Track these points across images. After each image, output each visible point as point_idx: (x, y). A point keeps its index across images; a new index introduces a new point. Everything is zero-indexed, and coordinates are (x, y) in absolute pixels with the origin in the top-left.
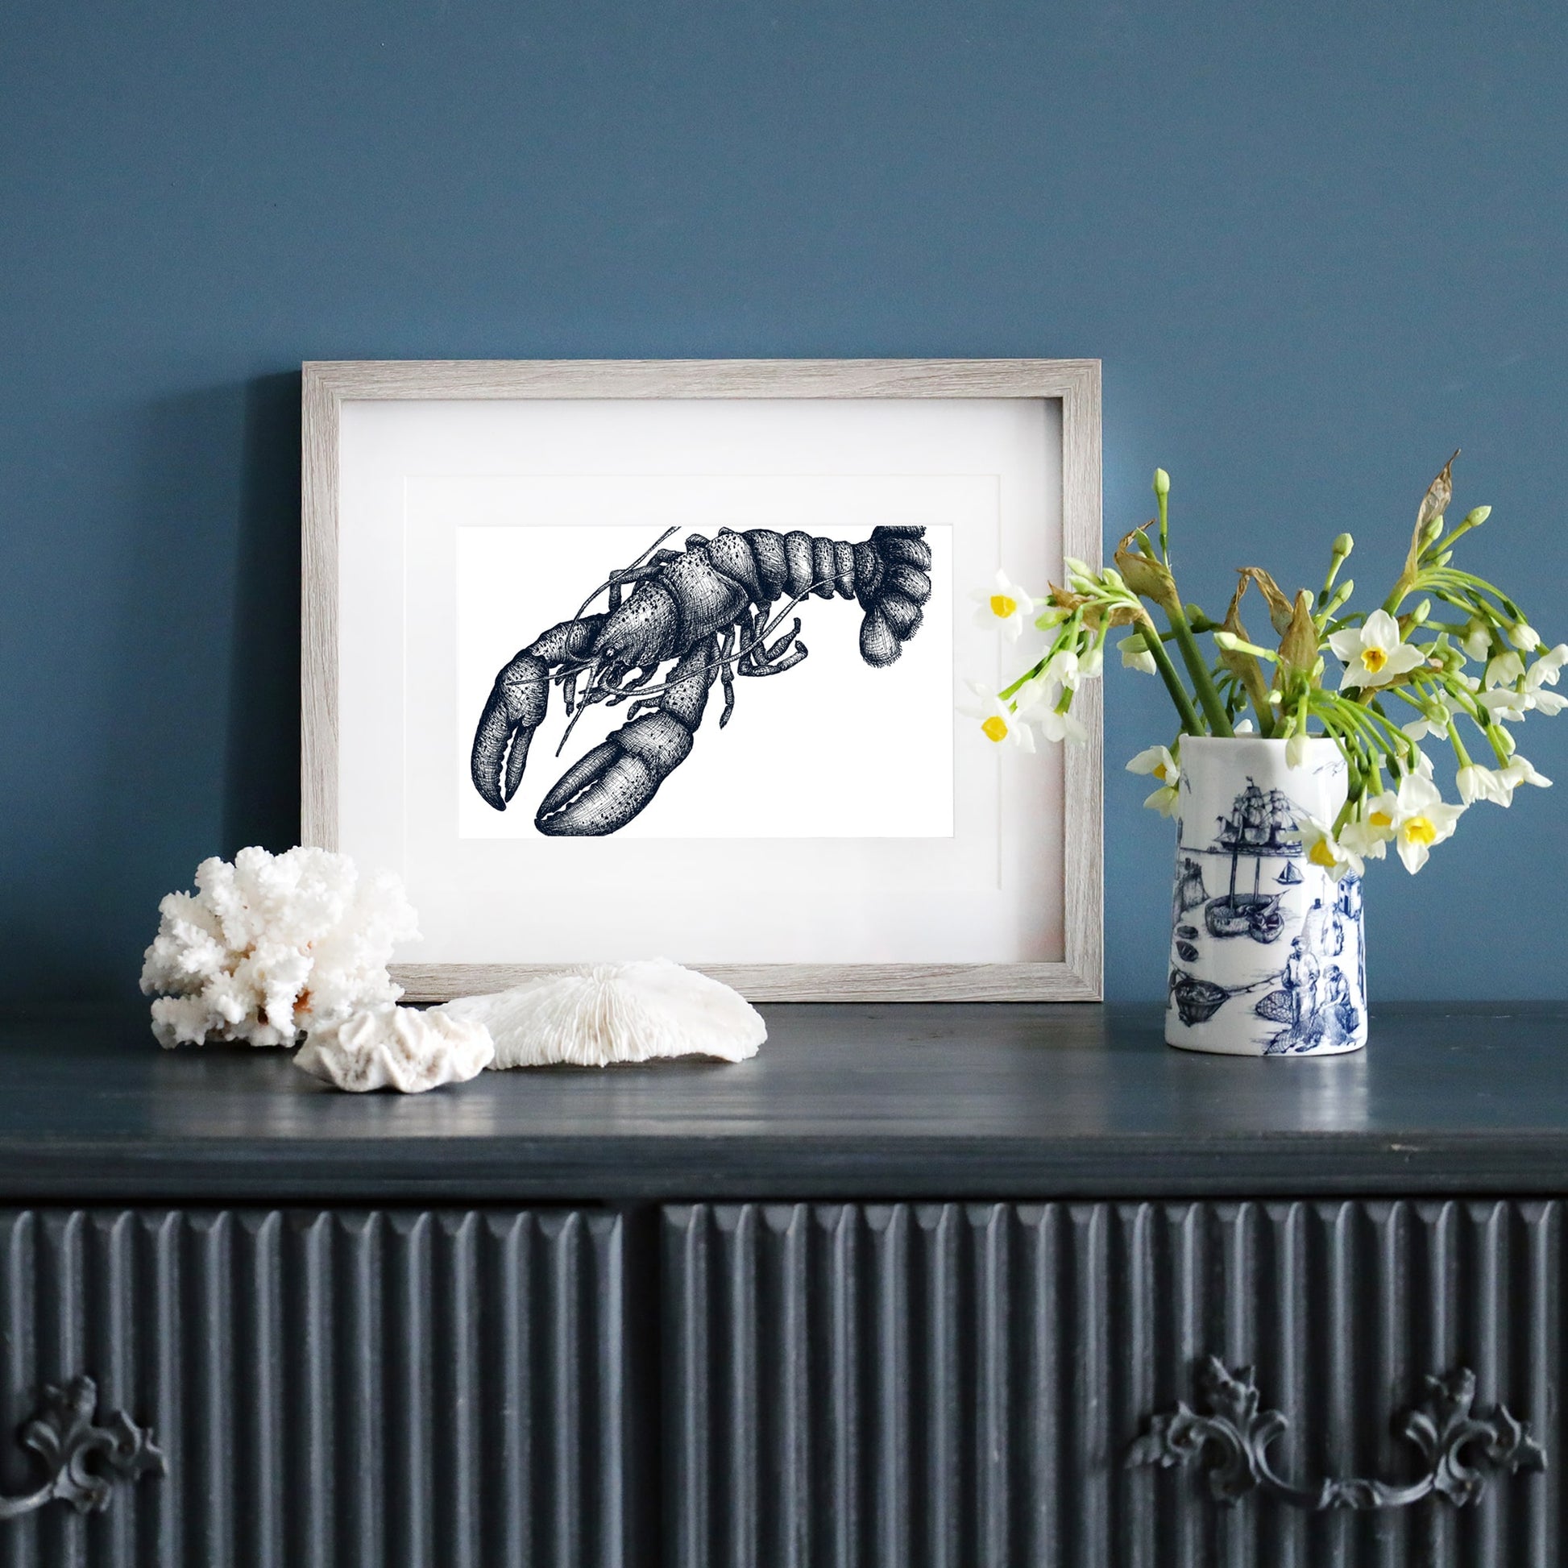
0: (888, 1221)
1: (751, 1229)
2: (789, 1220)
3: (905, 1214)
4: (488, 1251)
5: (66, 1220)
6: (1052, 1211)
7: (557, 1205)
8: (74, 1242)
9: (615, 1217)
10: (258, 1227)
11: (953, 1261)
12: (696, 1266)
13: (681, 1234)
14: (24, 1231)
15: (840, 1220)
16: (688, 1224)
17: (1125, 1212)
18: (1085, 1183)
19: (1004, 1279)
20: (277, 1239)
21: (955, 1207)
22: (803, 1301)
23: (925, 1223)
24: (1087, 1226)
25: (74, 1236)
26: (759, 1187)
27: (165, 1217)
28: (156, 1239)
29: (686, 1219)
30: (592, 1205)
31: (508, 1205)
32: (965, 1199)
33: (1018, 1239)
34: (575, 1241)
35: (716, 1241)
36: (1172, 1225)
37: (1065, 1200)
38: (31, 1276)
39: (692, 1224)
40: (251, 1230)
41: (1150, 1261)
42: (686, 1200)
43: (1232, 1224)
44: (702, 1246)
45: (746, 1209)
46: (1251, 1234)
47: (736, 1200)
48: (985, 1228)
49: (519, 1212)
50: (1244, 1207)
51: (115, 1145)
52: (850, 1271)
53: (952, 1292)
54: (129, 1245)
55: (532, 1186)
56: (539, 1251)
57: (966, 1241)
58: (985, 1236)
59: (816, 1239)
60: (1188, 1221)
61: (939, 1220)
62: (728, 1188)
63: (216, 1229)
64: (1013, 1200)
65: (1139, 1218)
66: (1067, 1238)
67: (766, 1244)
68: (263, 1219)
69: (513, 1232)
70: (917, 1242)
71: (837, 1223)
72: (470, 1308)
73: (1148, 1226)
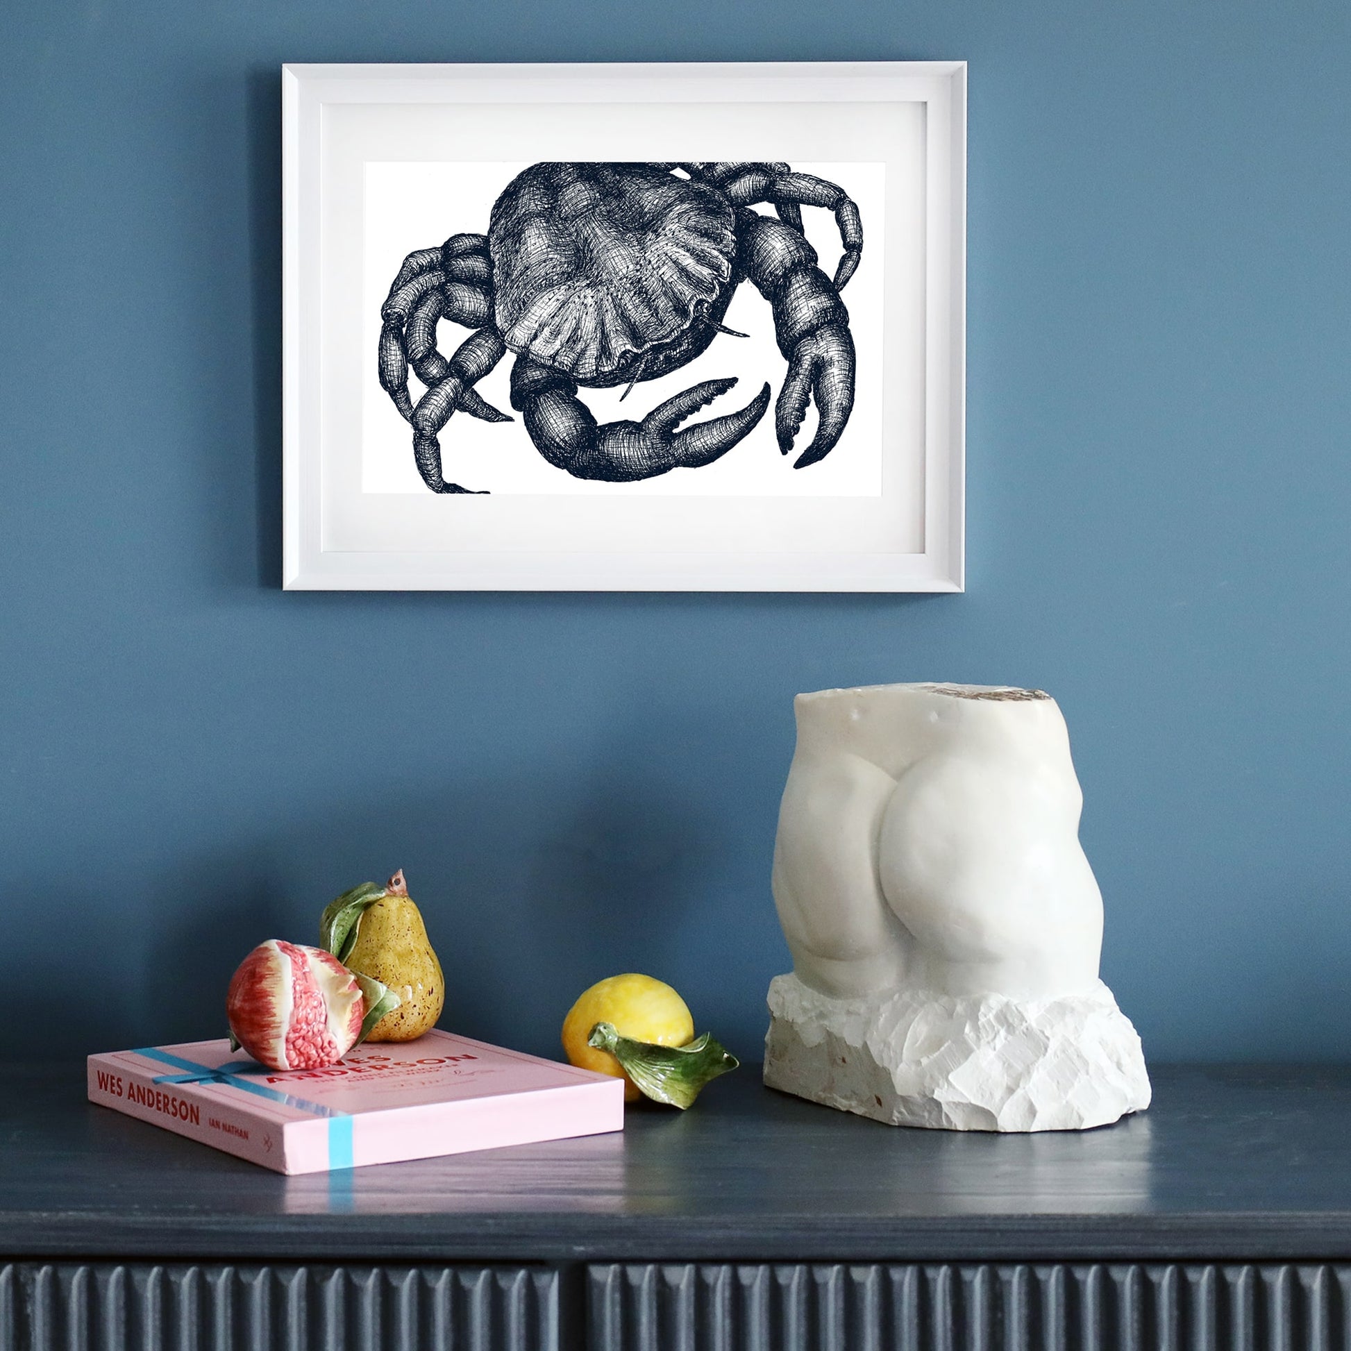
0: (755, 1278)
1: (654, 1283)
2: (681, 1277)
3: (767, 1273)
4: (459, 1298)
5: (149, 1274)
6: (877, 1271)
7: (509, 1264)
8: (154, 1289)
9: (553, 1273)
10: (290, 1281)
11: (803, 1308)
12: (613, 1312)
13: (602, 1287)
14: (118, 1282)
15: (719, 1276)
16: (607, 1279)
17: (930, 1272)
18: (900, 1250)
19: (841, 1321)
20: (304, 1288)
21: (804, 1268)
22: (692, 1335)
23: (782, 1280)
24: (902, 1284)
25: (154, 1285)
26: (659, 1252)
27: (222, 1272)
28: (215, 1290)
29: (605, 1275)
30: (536, 1264)
31: (475, 1263)
32: (812, 1262)
33: (851, 1292)
34: (523, 1291)
35: (627, 1292)
36: (966, 1282)
37: (886, 1262)
38: (122, 1315)
39: (610, 1280)
40: (285, 1283)
41: (949, 1308)
42: (605, 1261)
43: (1010, 1283)
44: (617, 1296)
45: (650, 1268)
46: (1024, 1289)
47: (642, 1261)
48: (826, 1284)
49: (483, 1269)
50: (1018, 1269)
51: (185, 1219)
52: (727, 1314)
53: (803, 1330)
54: (195, 1292)
55: (493, 1251)
56: (497, 1298)
57: (813, 1292)
58: (827, 1291)
59: (702, 1291)
60: (977, 1279)
61: (792, 1277)
62: (636, 1253)
63: (259, 1281)
64: (848, 1262)
65: (940, 1277)
66: (887, 1290)
67: (664, 1296)
68: (294, 1274)
69: (478, 1284)
70: (776, 1294)
71: (717, 1279)
72: (446, 1339)
73: (948, 1282)
